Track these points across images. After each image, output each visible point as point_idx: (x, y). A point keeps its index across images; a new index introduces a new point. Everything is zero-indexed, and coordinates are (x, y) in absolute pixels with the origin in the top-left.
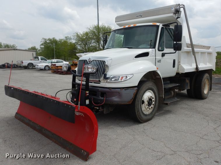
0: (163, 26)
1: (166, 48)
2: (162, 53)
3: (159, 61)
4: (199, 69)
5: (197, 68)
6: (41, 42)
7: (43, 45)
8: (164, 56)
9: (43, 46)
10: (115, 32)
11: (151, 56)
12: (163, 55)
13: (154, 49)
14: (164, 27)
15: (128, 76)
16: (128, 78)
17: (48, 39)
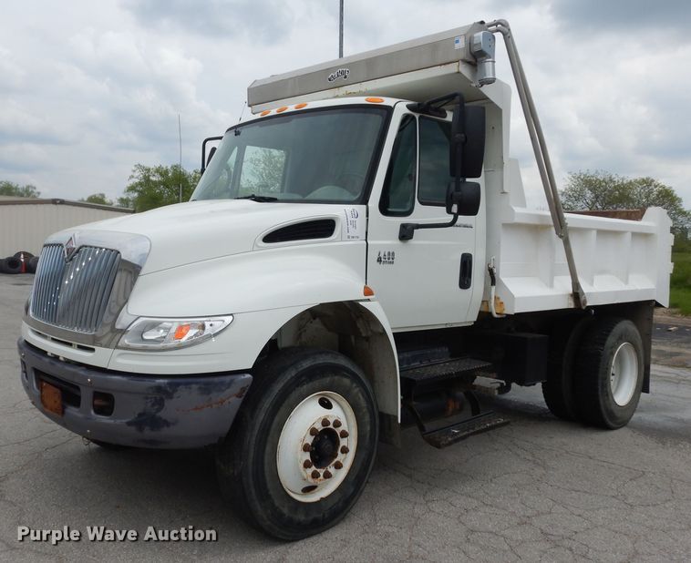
0: (408, 111)
1: (422, 203)
2: (403, 226)
3: (387, 259)
4: (585, 301)
5: (576, 295)
6: (133, 177)
7: (136, 191)
8: (411, 238)
9: (136, 195)
10: (237, 134)
11: (345, 237)
12: (406, 233)
13: (361, 208)
14: (417, 116)
15: (207, 324)
16: (208, 330)
17: (157, 171)
